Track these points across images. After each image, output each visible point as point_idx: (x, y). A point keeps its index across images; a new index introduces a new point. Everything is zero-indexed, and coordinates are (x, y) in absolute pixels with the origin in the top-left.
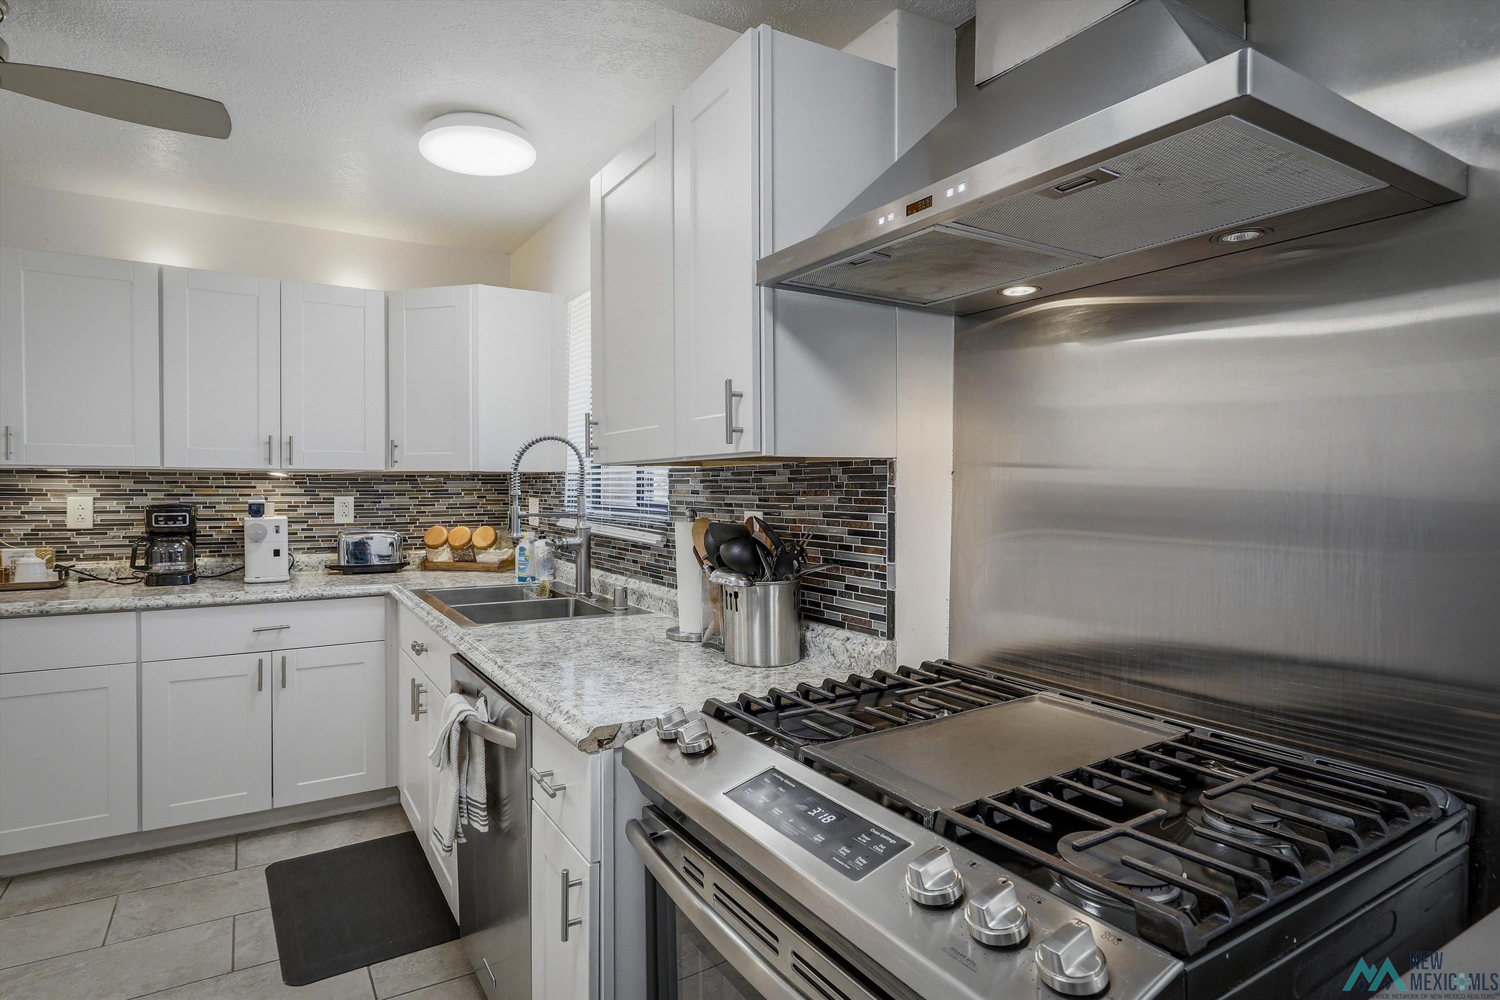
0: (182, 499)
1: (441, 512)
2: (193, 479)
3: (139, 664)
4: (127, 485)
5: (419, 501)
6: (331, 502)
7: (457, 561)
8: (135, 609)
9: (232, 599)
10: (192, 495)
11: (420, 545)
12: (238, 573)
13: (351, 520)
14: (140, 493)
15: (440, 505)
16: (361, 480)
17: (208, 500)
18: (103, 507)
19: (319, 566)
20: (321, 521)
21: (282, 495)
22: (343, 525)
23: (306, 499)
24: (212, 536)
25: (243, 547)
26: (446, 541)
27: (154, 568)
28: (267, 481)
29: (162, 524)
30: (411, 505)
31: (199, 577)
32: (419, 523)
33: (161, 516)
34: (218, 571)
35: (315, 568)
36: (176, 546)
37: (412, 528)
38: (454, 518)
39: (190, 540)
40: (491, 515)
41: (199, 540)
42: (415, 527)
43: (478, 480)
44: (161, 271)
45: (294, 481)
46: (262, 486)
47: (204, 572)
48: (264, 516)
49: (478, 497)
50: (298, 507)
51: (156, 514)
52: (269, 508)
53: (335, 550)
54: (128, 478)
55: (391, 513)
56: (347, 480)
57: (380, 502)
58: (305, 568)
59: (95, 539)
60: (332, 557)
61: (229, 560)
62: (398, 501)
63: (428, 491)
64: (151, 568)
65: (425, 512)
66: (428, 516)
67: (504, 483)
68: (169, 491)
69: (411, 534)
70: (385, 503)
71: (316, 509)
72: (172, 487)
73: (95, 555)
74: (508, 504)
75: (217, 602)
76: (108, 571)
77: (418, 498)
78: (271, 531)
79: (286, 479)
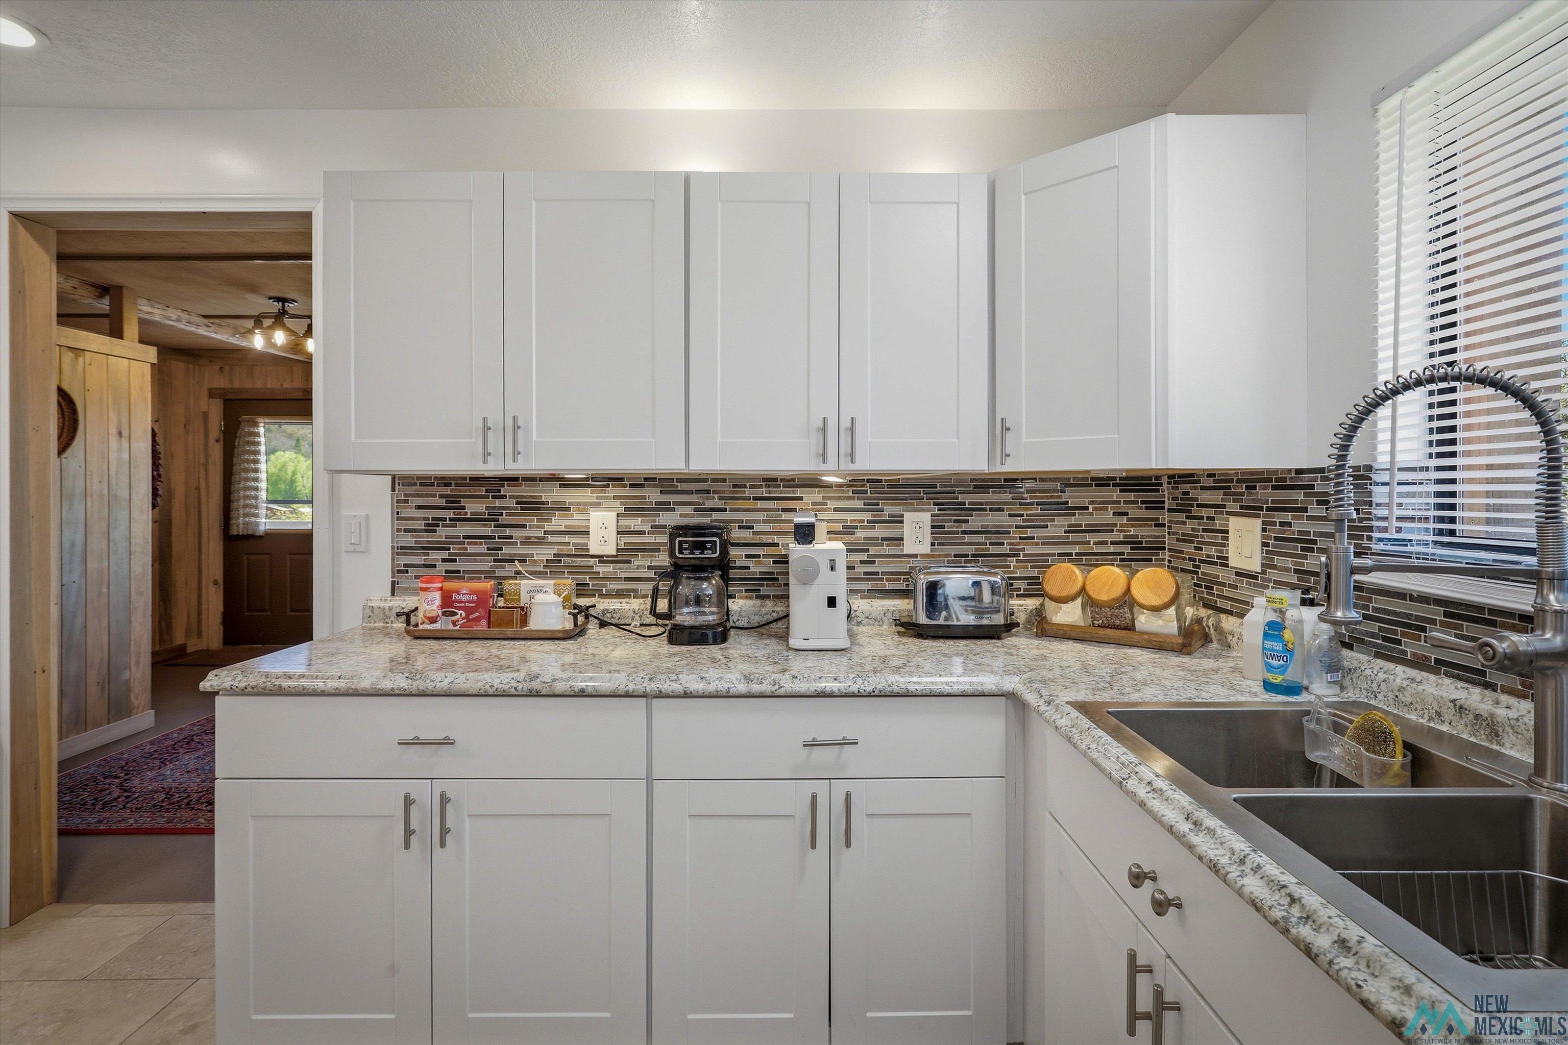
0: (715, 516)
1: (1058, 537)
2: (726, 487)
3: (650, 781)
4: (653, 495)
5: (1024, 521)
6: (898, 520)
7: (1099, 626)
8: (644, 695)
9: (773, 689)
10: (725, 510)
11: (1025, 590)
12: (780, 624)
13: (926, 549)
14: (664, 507)
15: (1056, 526)
16: (941, 486)
17: (744, 516)
18: (627, 526)
19: (884, 618)
20: (886, 549)
21: (835, 510)
22: (915, 556)
23: (867, 516)
24: (748, 568)
25: (787, 585)
26: (1083, 591)
27: (678, 617)
28: (816, 490)
29: (687, 554)
30: (1011, 526)
31: (732, 627)
32: (1025, 555)
33: (686, 542)
34: (756, 620)
35: (879, 621)
36: (704, 586)
37: (1013, 562)
38: (1077, 549)
39: (722, 577)
40: (1135, 544)
41: (733, 573)
42: (1017, 561)
43: (1114, 485)
44: (687, 178)
45: (851, 489)
46: (811, 496)
47: (738, 620)
48: (814, 542)
49: (1114, 514)
50: (856, 527)
51: (680, 539)
52: (821, 530)
53: (906, 593)
54: (654, 486)
55: (981, 538)
56: (921, 486)
57: (967, 521)
58: (865, 621)
59: (619, 569)
60: (900, 605)
61: (769, 603)
62: (991, 519)
63: (1038, 504)
64: (674, 617)
65: (1033, 538)
66: (1037, 544)
67: (1158, 491)
68: (699, 504)
69: (1012, 572)
70: (976, 521)
71: (879, 532)
72: (703, 498)
73: (618, 590)
74: (1164, 525)
75: (753, 691)
76: (631, 614)
77: (1022, 515)
78: (825, 567)
79: (841, 486)
